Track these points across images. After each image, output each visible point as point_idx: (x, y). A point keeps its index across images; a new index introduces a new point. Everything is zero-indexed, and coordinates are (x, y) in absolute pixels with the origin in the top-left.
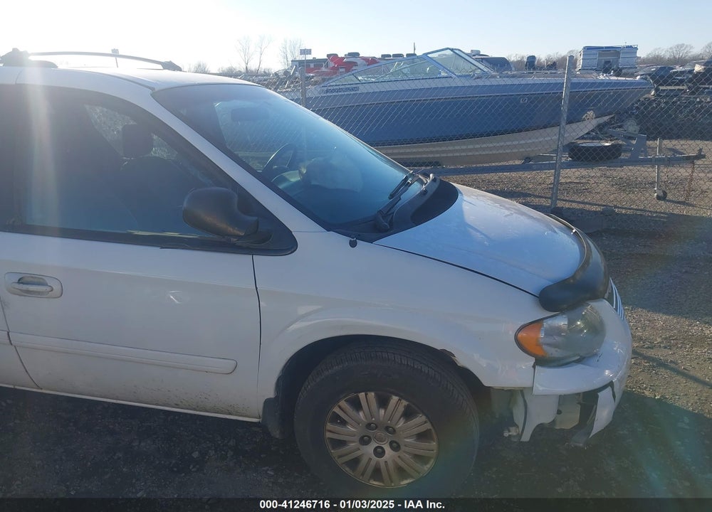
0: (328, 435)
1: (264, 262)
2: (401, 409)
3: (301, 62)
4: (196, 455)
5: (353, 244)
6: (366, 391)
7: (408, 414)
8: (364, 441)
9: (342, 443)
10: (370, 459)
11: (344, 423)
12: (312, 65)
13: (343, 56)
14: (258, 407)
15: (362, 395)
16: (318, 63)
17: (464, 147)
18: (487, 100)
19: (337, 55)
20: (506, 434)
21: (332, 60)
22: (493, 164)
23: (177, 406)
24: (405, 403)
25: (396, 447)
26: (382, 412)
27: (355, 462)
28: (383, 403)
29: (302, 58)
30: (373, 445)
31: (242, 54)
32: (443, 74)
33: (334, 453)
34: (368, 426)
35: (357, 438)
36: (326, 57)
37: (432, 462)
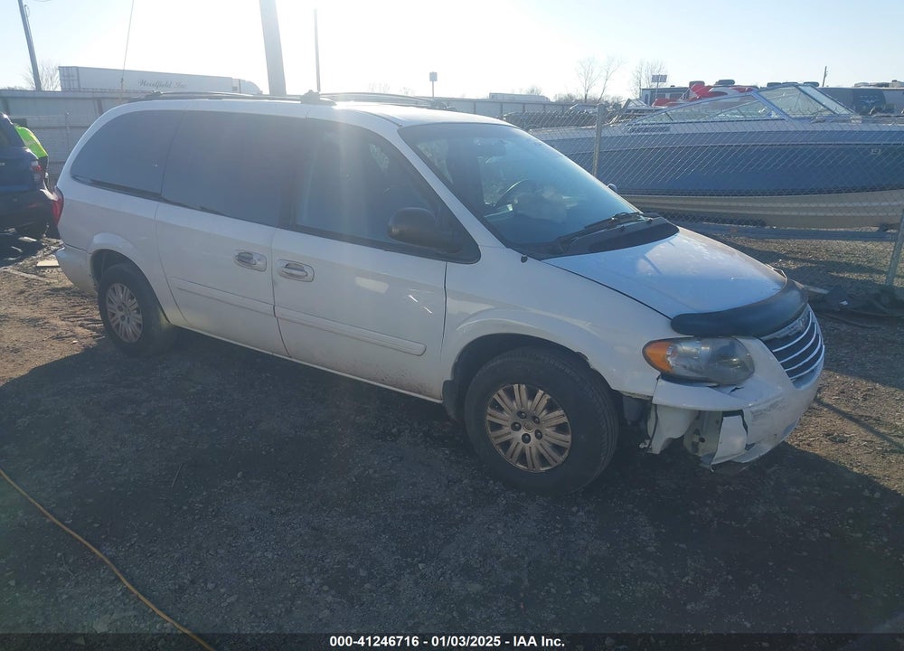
0: (489, 418)
1: (456, 269)
2: (545, 401)
3: (653, 91)
4: (394, 430)
5: (524, 260)
6: (519, 383)
7: (550, 407)
8: (516, 427)
9: (499, 427)
10: (518, 443)
11: (501, 409)
12: (668, 96)
13: (712, 84)
14: (438, 389)
15: (516, 386)
16: (676, 93)
17: (796, 205)
18: (834, 149)
19: (703, 83)
20: (642, 446)
21: (694, 90)
22: (842, 229)
23: (383, 381)
24: (548, 397)
25: (539, 435)
26: (529, 403)
27: (506, 445)
28: (531, 396)
29: (654, 85)
30: (523, 432)
31: (583, 79)
32: (774, 115)
33: (492, 434)
34: (520, 413)
35: (509, 424)
36: (688, 86)
37: (566, 454)
